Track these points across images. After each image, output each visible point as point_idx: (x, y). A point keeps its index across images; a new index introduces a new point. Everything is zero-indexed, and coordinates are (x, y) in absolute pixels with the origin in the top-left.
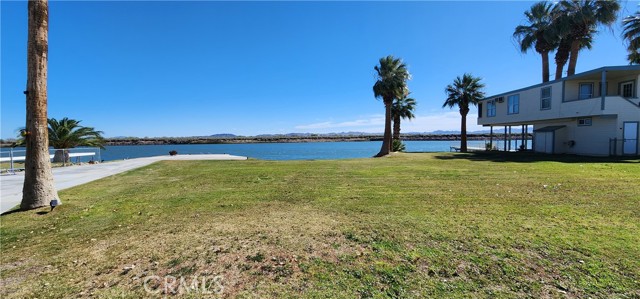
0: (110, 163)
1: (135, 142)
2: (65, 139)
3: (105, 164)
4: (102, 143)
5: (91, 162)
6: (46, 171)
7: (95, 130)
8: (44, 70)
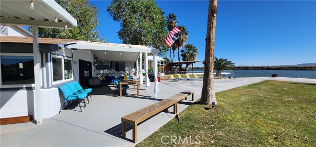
0: (238, 79)
1: (247, 68)
2: (221, 66)
3: (236, 79)
4: (234, 68)
5: (230, 78)
6: (211, 84)
7: (232, 62)
8: (215, 25)
